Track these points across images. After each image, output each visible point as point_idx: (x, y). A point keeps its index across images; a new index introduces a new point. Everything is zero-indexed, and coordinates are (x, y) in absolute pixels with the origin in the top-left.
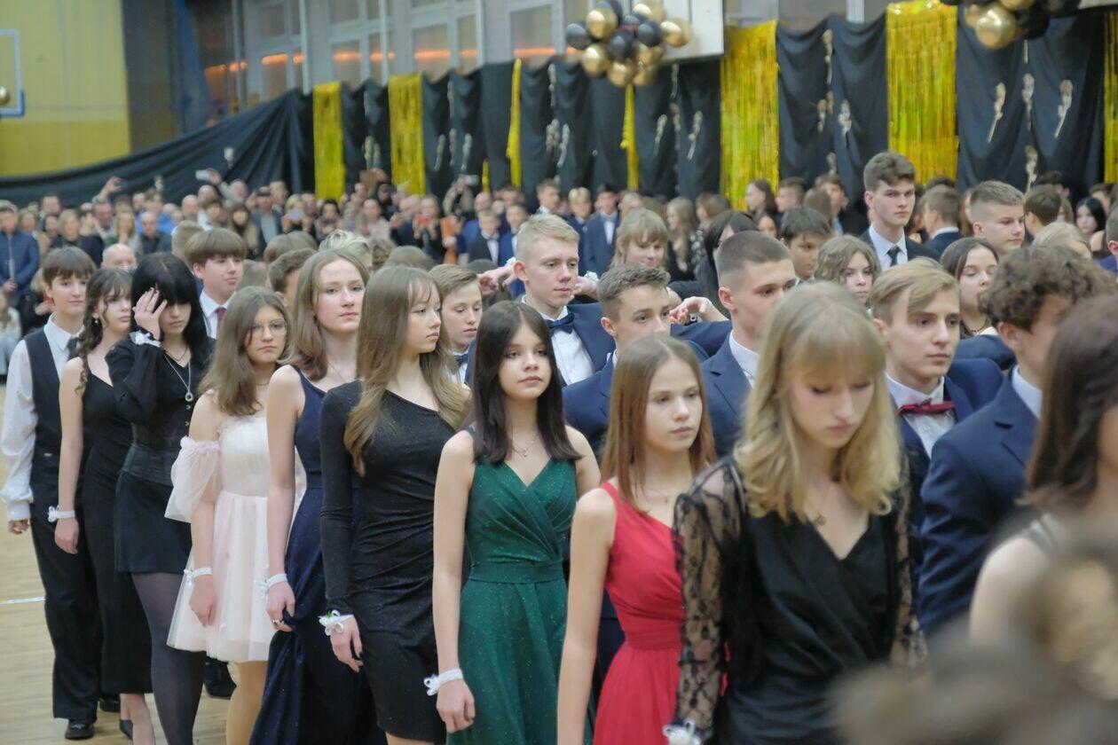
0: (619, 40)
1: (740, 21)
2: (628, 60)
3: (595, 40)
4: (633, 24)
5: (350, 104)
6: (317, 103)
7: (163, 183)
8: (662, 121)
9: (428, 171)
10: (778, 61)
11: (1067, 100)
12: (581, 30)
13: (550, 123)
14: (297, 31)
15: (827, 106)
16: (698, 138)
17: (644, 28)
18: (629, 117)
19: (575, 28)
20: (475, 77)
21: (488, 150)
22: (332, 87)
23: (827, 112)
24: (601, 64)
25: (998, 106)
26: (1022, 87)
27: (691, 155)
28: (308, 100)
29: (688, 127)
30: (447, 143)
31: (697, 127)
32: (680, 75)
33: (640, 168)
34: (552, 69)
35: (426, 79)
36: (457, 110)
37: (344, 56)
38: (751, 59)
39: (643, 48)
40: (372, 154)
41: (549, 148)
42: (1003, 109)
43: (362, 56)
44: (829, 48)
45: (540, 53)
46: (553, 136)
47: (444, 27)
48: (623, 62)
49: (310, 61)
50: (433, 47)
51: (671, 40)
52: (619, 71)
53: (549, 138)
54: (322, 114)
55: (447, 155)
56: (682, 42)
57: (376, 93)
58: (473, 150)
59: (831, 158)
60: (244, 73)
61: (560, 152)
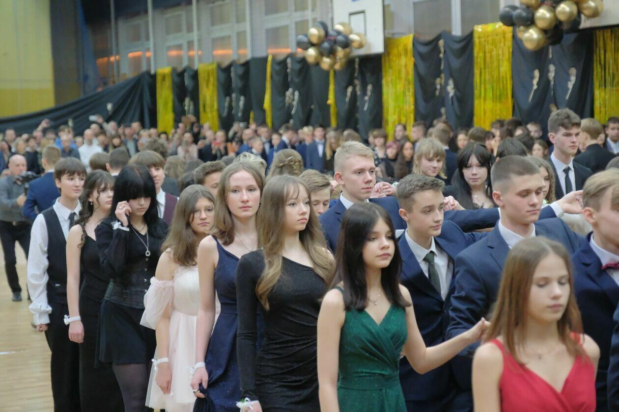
0: (326, 45)
1: (393, 34)
2: (331, 56)
3: (312, 45)
4: (334, 36)
5: (177, 79)
6: (159, 79)
7: (72, 123)
8: (350, 89)
9: (220, 116)
10: (414, 57)
11: (573, 79)
12: (305, 39)
13: (287, 90)
14: (148, 39)
15: (441, 81)
16: (370, 98)
17: (340, 38)
18: (332, 88)
19: (302, 38)
20: (246, 65)
21: (253, 105)
22: (167, 70)
23: (441, 85)
24: (316, 58)
25: (535, 82)
26: (548, 71)
27: (366, 108)
28: (154, 77)
29: (364, 92)
30: (231, 101)
31: (369, 93)
32: (360, 65)
33: (338, 115)
34: (289, 60)
35: (219, 66)
36: (236, 82)
37: (174, 53)
38: (399, 55)
39: (339, 49)
40: (189, 106)
41: (287, 104)
42: (538, 84)
43: (184, 53)
44: (442, 50)
45: (283, 52)
46: (290, 98)
47: (229, 37)
48: (328, 56)
49: (155, 55)
50: (223, 48)
51: (355, 45)
52: (326, 62)
53: (287, 98)
54: (162, 85)
55: (230, 108)
56: (361, 46)
57: (191, 73)
58: (245, 105)
59: (443, 110)
60: (118, 62)
61: (293, 106)
